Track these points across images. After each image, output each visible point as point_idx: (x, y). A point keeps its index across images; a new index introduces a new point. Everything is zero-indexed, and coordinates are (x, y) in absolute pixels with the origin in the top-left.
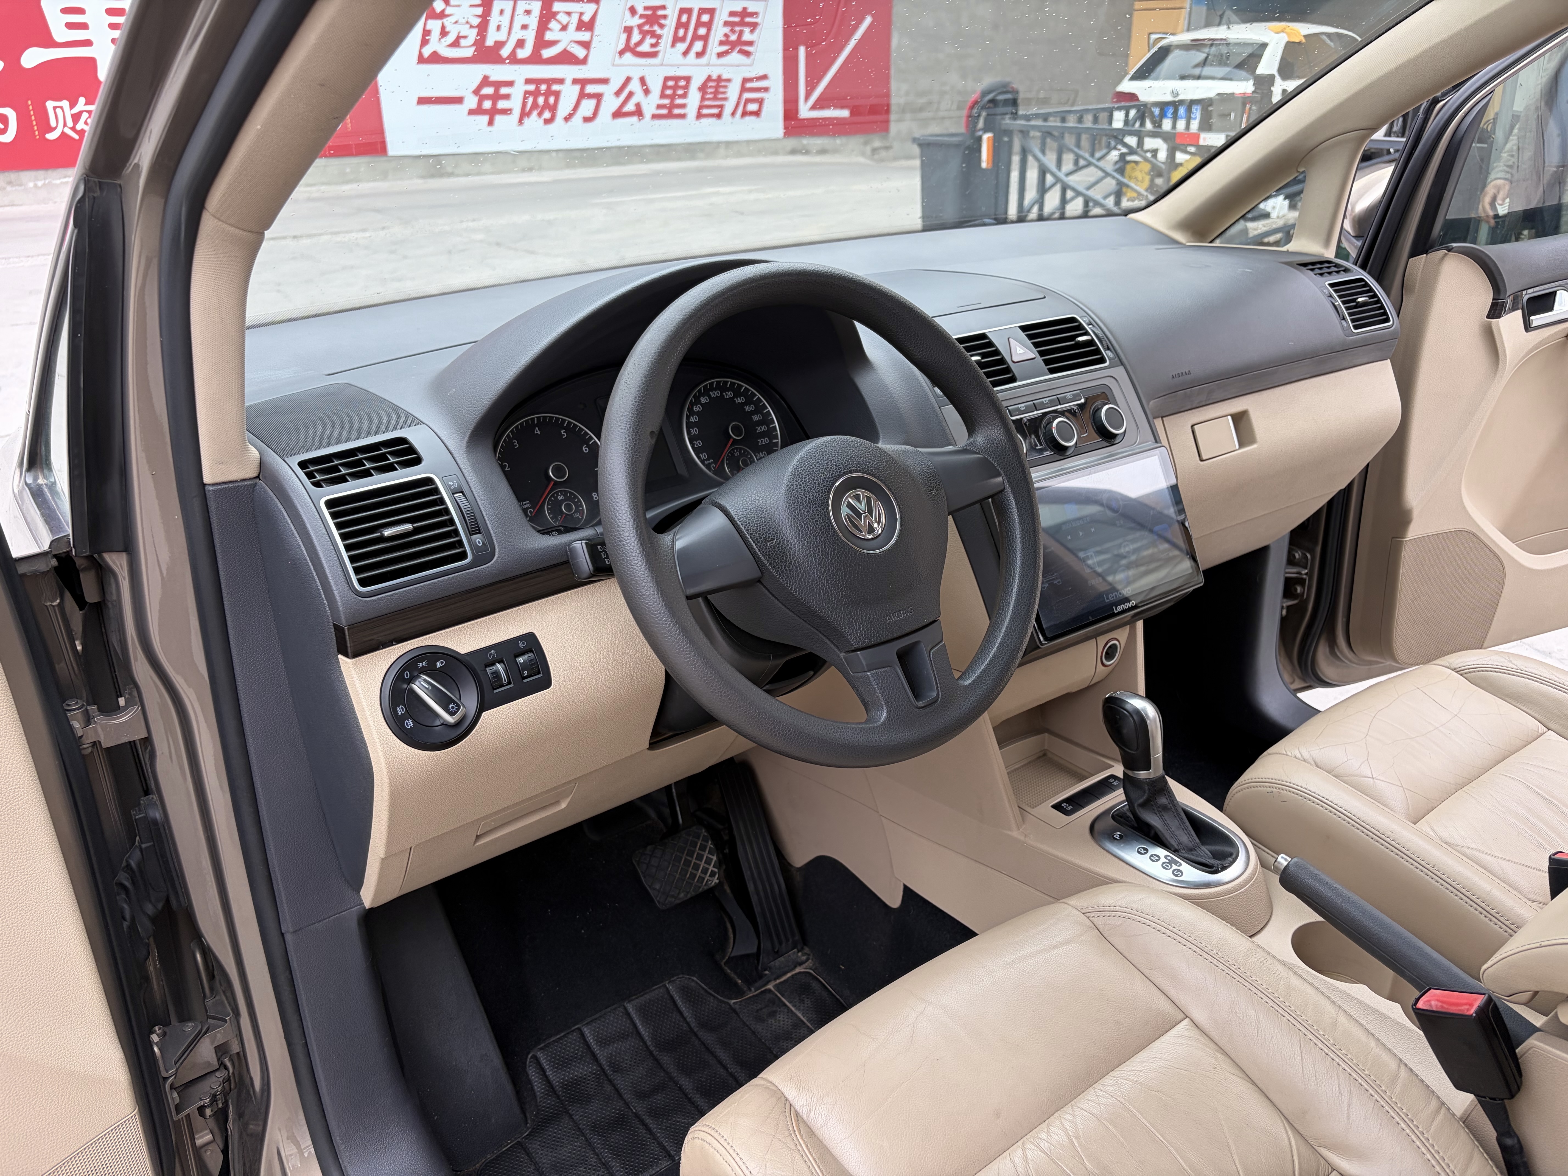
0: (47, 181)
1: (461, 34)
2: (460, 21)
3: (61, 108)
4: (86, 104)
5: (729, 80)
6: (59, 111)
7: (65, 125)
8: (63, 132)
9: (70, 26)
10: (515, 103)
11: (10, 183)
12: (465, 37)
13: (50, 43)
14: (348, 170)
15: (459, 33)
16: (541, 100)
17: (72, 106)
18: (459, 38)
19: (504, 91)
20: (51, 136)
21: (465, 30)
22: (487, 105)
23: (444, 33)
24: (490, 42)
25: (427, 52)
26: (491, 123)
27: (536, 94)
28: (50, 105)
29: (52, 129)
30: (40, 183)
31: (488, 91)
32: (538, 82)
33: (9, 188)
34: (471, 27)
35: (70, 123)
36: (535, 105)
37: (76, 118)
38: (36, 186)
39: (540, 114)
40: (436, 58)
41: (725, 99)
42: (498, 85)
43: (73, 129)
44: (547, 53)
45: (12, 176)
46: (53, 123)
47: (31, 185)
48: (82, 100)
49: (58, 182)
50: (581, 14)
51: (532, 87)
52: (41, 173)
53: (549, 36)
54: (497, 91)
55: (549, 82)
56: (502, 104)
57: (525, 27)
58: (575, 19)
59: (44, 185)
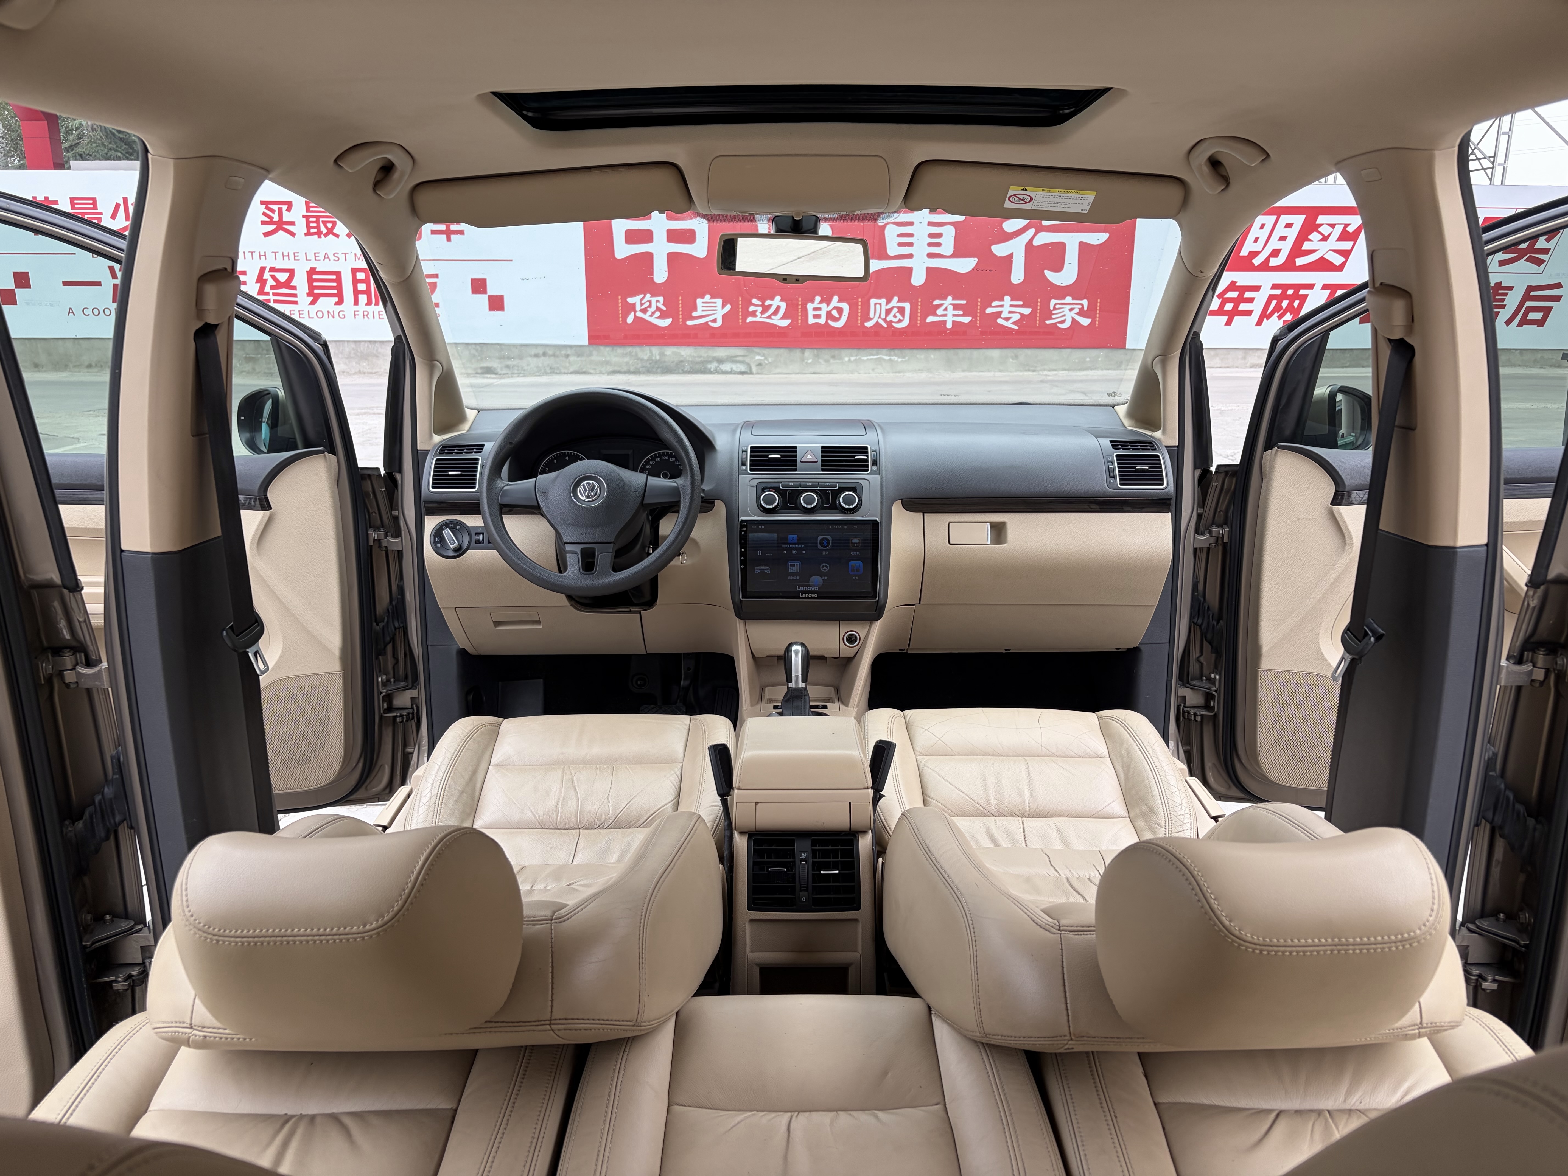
0: (858, 358)
3: (880, 304)
4: (898, 301)
5: (1511, 288)
6: (878, 306)
7: (880, 317)
8: (877, 322)
9: (901, 245)
10: (1257, 307)
11: (833, 357)
13: (886, 257)
14: (1088, 359)
16: (1285, 304)
17: (888, 303)
19: (1248, 295)
20: (868, 324)
22: (1229, 307)
24: (1244, 252)
26: (1228, 323)
27: (1280, 298)
28: (873, 301)
29: (870, 319)
30: (852, 359)
31: (1234, 294)
32: (1284, 287)
33: (832, 361)
35: (883, 316)
36: (1278, 308)
37: (888, 312)
38: (849, 360)
39: (1280, 317)
41: (1503, 307)
42: (1243, 289)
43: (885, 320)
44: (1300, 261)
45: (836, 352)
46: (872, 315)
47: (847, 359)
48: (896, 299)
49: (865, 358)
50: (1347, 225)
51: (1278, 292)
52: (855, 351)
53: (1306, 246)
54: (1241, 295)
55: (1297, 287)
56: (1243, 307)
57: (1283, 238)
58: (1338, 230)
59: (856, 360)
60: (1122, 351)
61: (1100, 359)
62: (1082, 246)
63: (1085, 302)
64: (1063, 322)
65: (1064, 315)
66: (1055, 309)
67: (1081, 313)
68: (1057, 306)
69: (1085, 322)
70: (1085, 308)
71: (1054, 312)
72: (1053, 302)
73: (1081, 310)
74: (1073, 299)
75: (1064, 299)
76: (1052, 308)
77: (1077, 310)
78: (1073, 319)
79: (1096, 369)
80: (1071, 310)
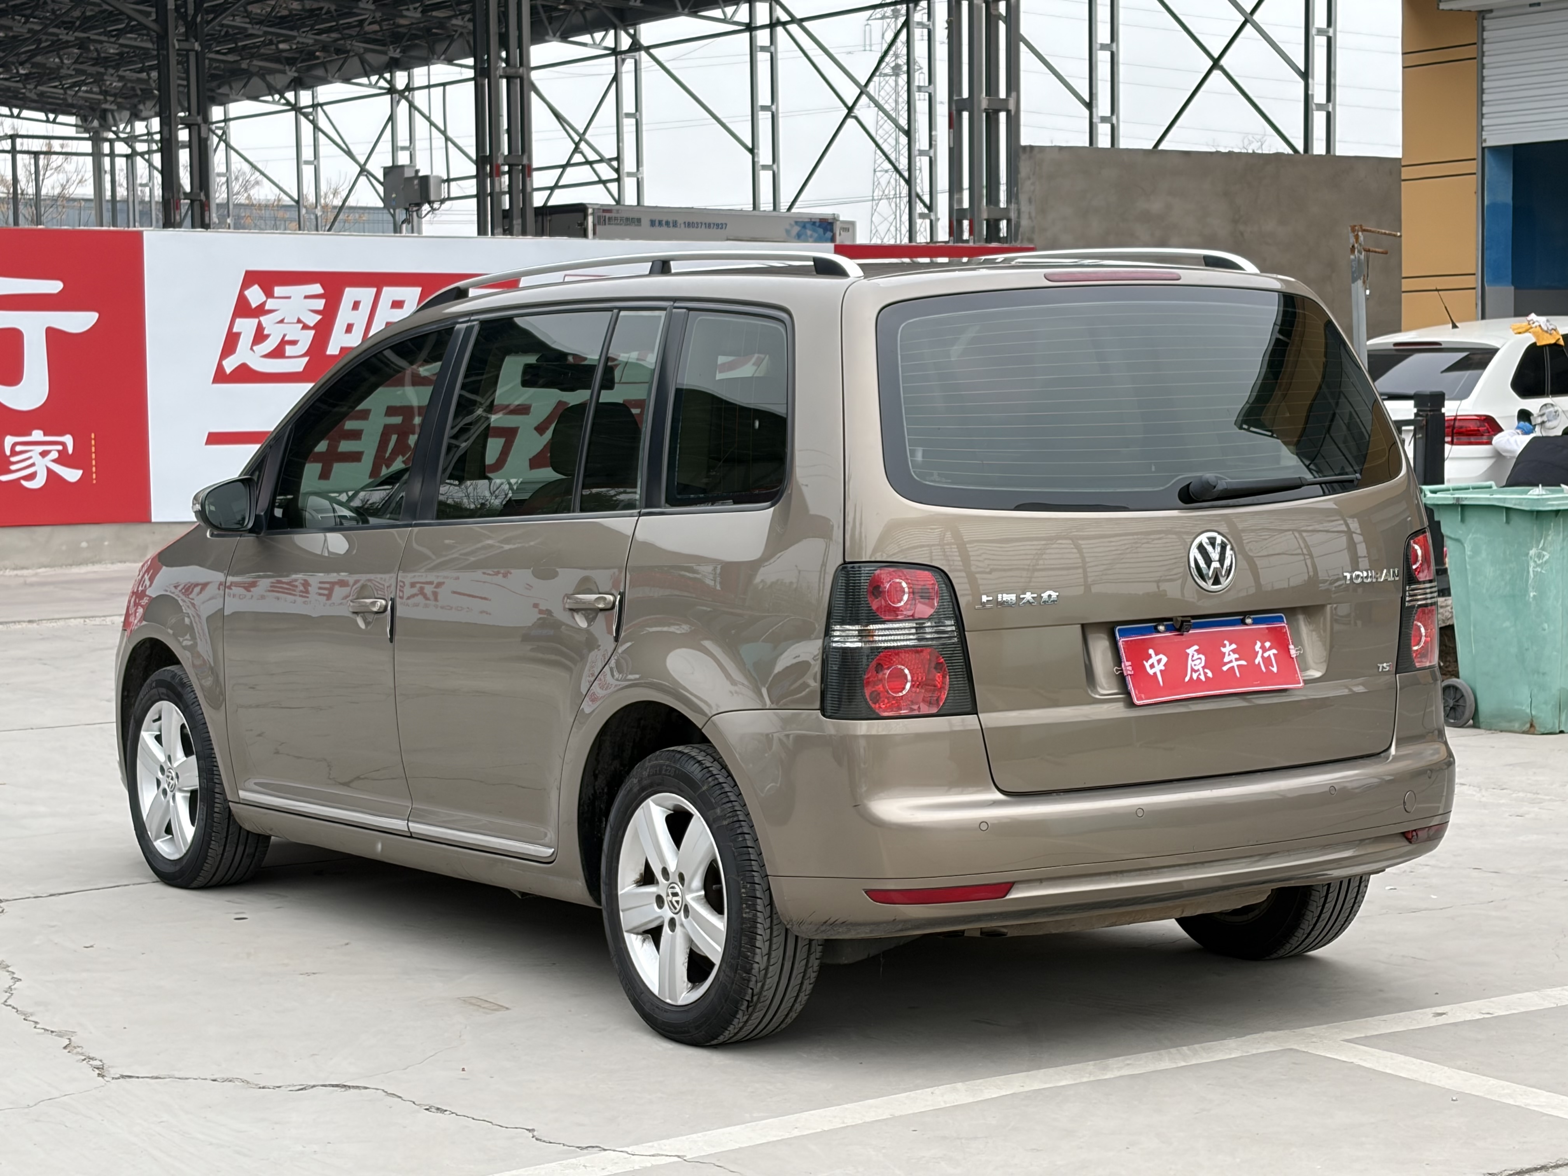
1: (287, 338)
2: (285, 321)
12: (294, 343)
15: (284, 336)
18: (284, 343)
21: (293, 332)
23: (260, 336)
25: (230, 365)
27: (403, 430)
34: (305, 327)
40: (244, 374)
60: (144, 527)
61: (106, 543)
62: (53, 336)
63: (68, 440)
64: (31, 477)
65: (33, 465)
66: (14, 453)
67: (63, 459)
68: (18, 448)
69: (72, 475)
70: (70, 450)
71: (13, 459)
72: (9, 441)
73: (63, 453)
74: (45, 435)
75: (30, 434)
76: (8, 453)
77: (54, 455)
78: (49, 471)
79: (100, 562)
80: (44, 454)
